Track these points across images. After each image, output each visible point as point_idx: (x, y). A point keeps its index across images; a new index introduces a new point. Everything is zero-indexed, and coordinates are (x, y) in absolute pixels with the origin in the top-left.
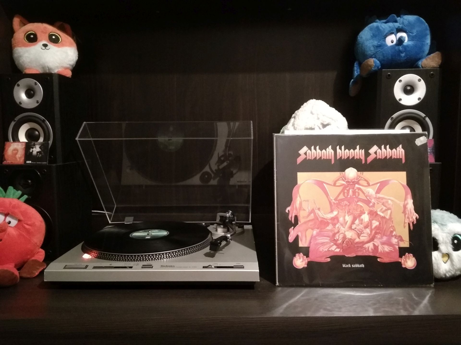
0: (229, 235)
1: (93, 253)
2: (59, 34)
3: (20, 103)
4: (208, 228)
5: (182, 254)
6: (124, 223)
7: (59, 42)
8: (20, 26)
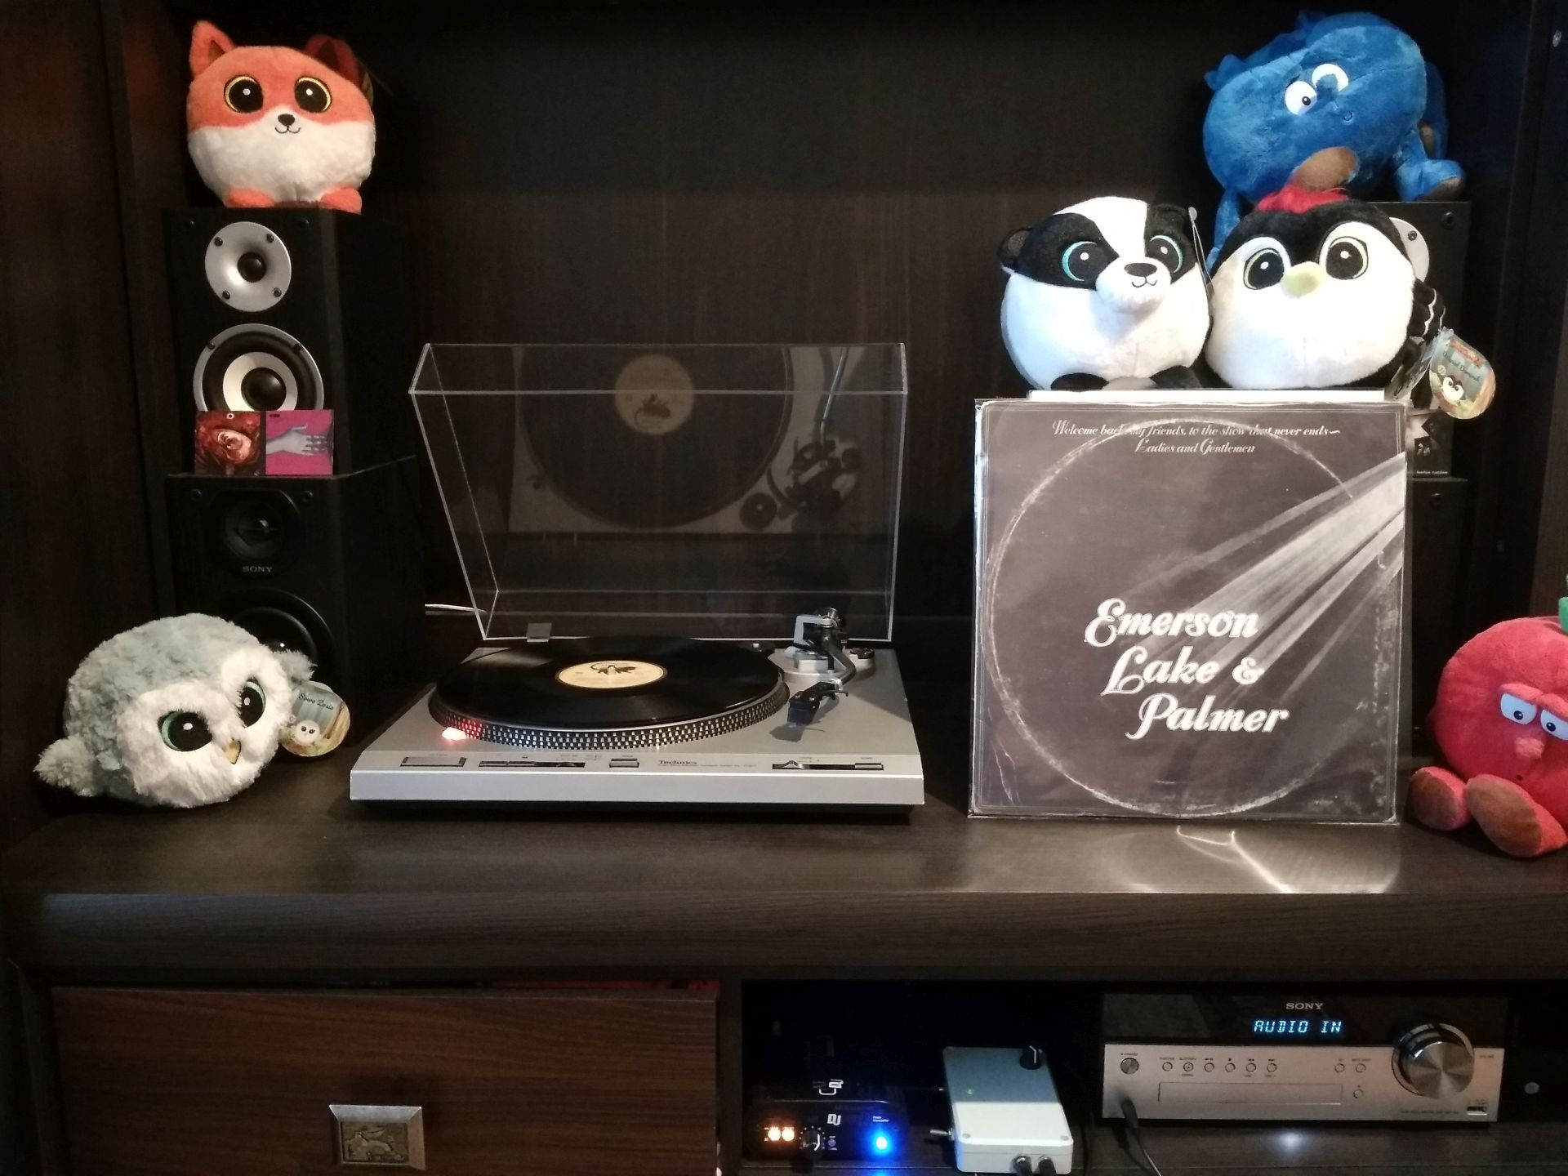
0: (838, 682)
1: (466, 722)
2: (325, 81)
3: (226, 295)
4: (771, 658)
5: (710, 731)
6: (526, 640)
7: (325, 105)
8: (210, 55)
